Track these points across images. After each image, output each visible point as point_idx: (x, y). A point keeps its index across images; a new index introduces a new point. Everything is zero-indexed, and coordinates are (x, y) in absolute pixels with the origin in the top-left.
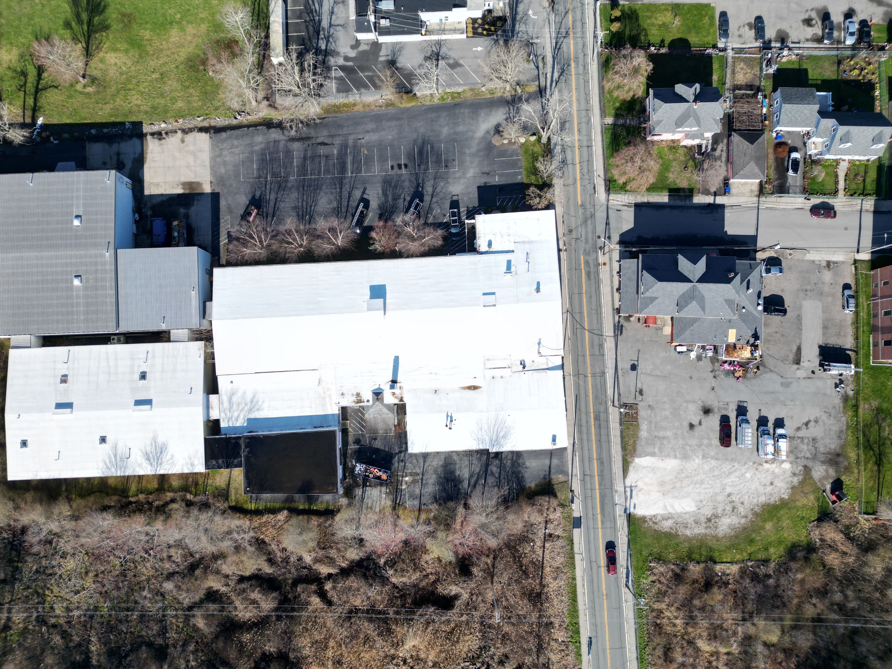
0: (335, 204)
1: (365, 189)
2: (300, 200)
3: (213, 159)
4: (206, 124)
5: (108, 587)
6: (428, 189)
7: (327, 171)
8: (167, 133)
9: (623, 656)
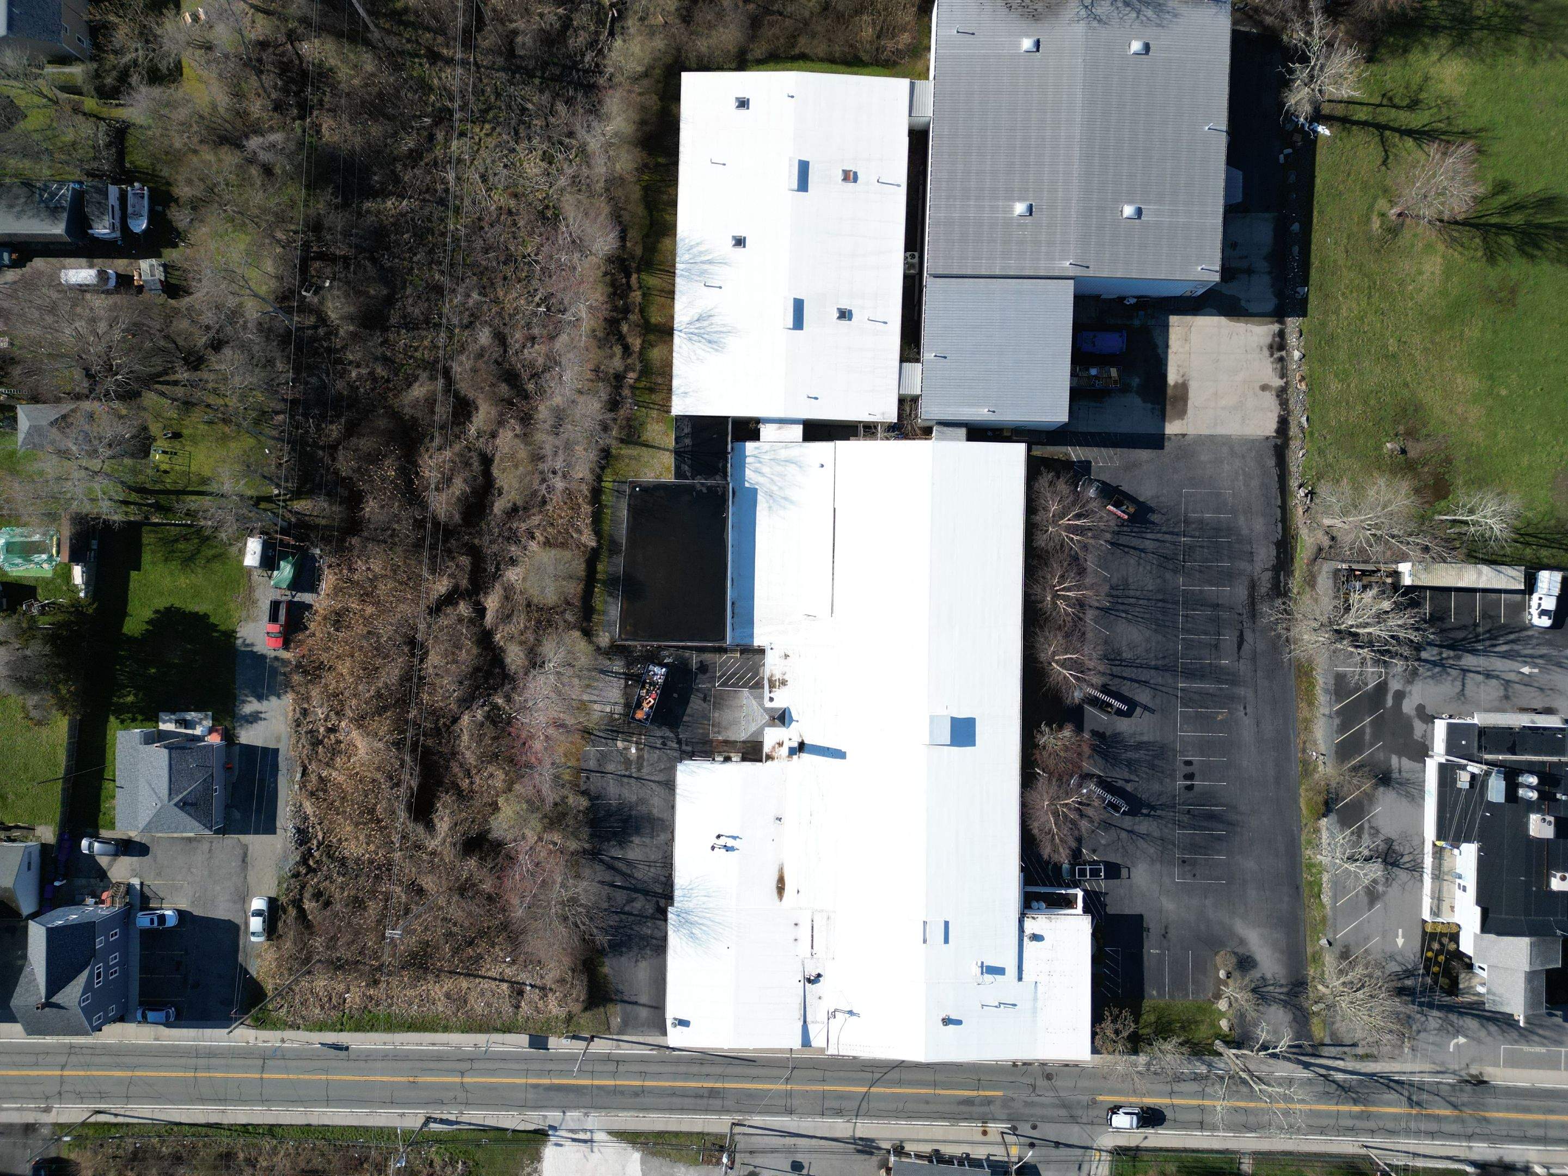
0: (1127, 655)
1: (1152, 711)
2: (1138, 593)
3: (1226, 441)
4: (1293, 430)
5: (491, 234)
6: (1144, 826)
7: (1188, 645)
8: (1281, 359)
9: (315, 1102)
